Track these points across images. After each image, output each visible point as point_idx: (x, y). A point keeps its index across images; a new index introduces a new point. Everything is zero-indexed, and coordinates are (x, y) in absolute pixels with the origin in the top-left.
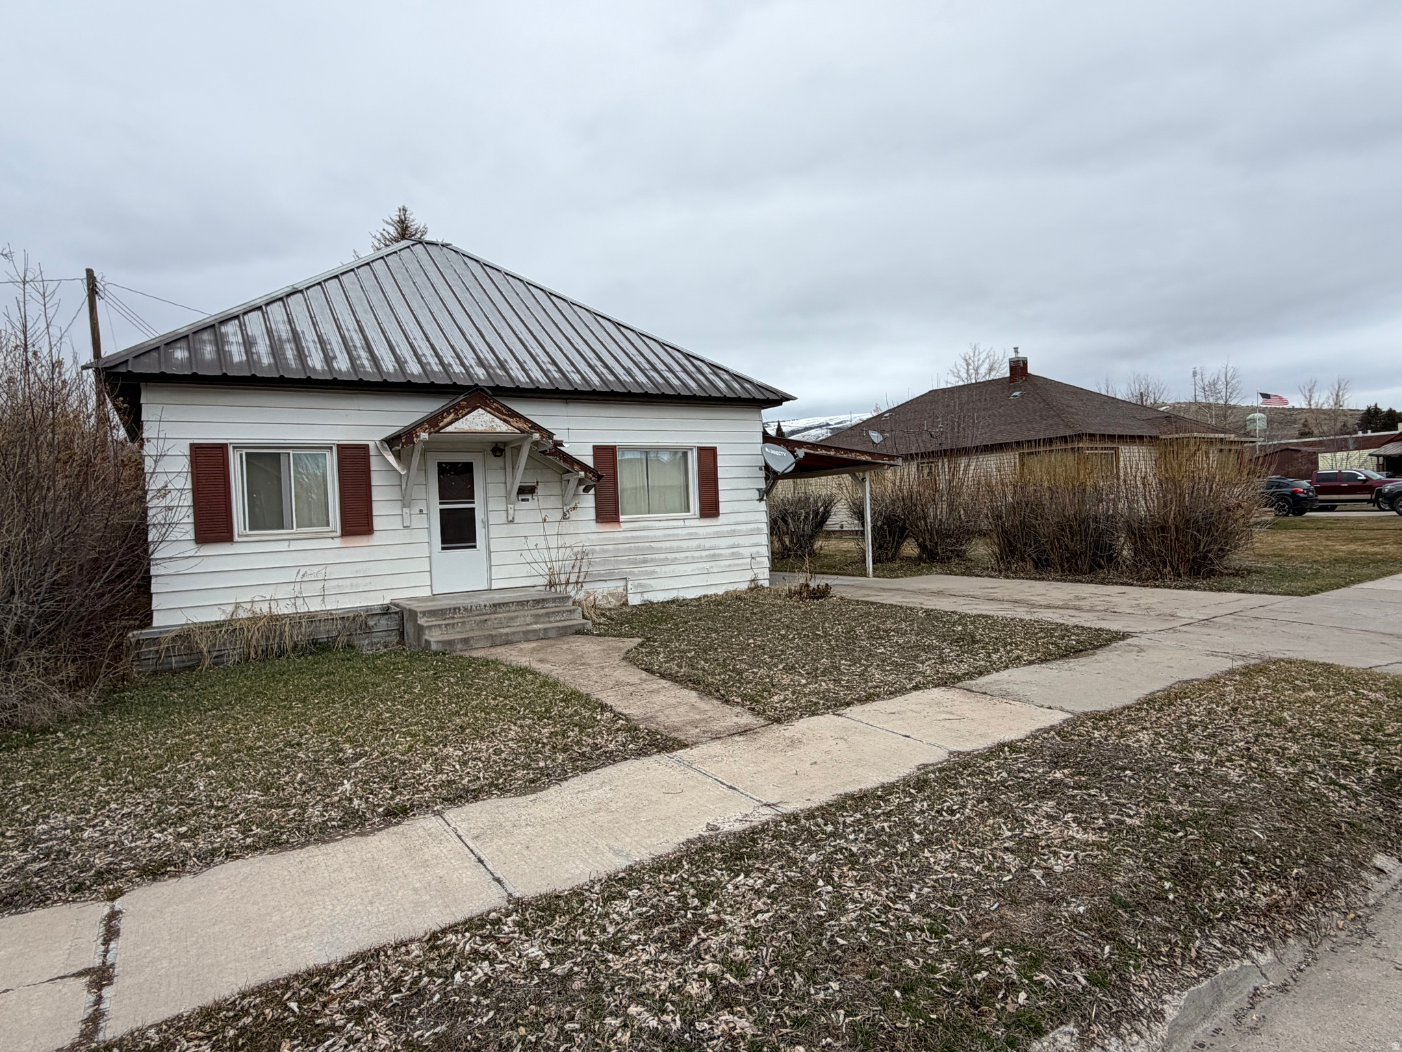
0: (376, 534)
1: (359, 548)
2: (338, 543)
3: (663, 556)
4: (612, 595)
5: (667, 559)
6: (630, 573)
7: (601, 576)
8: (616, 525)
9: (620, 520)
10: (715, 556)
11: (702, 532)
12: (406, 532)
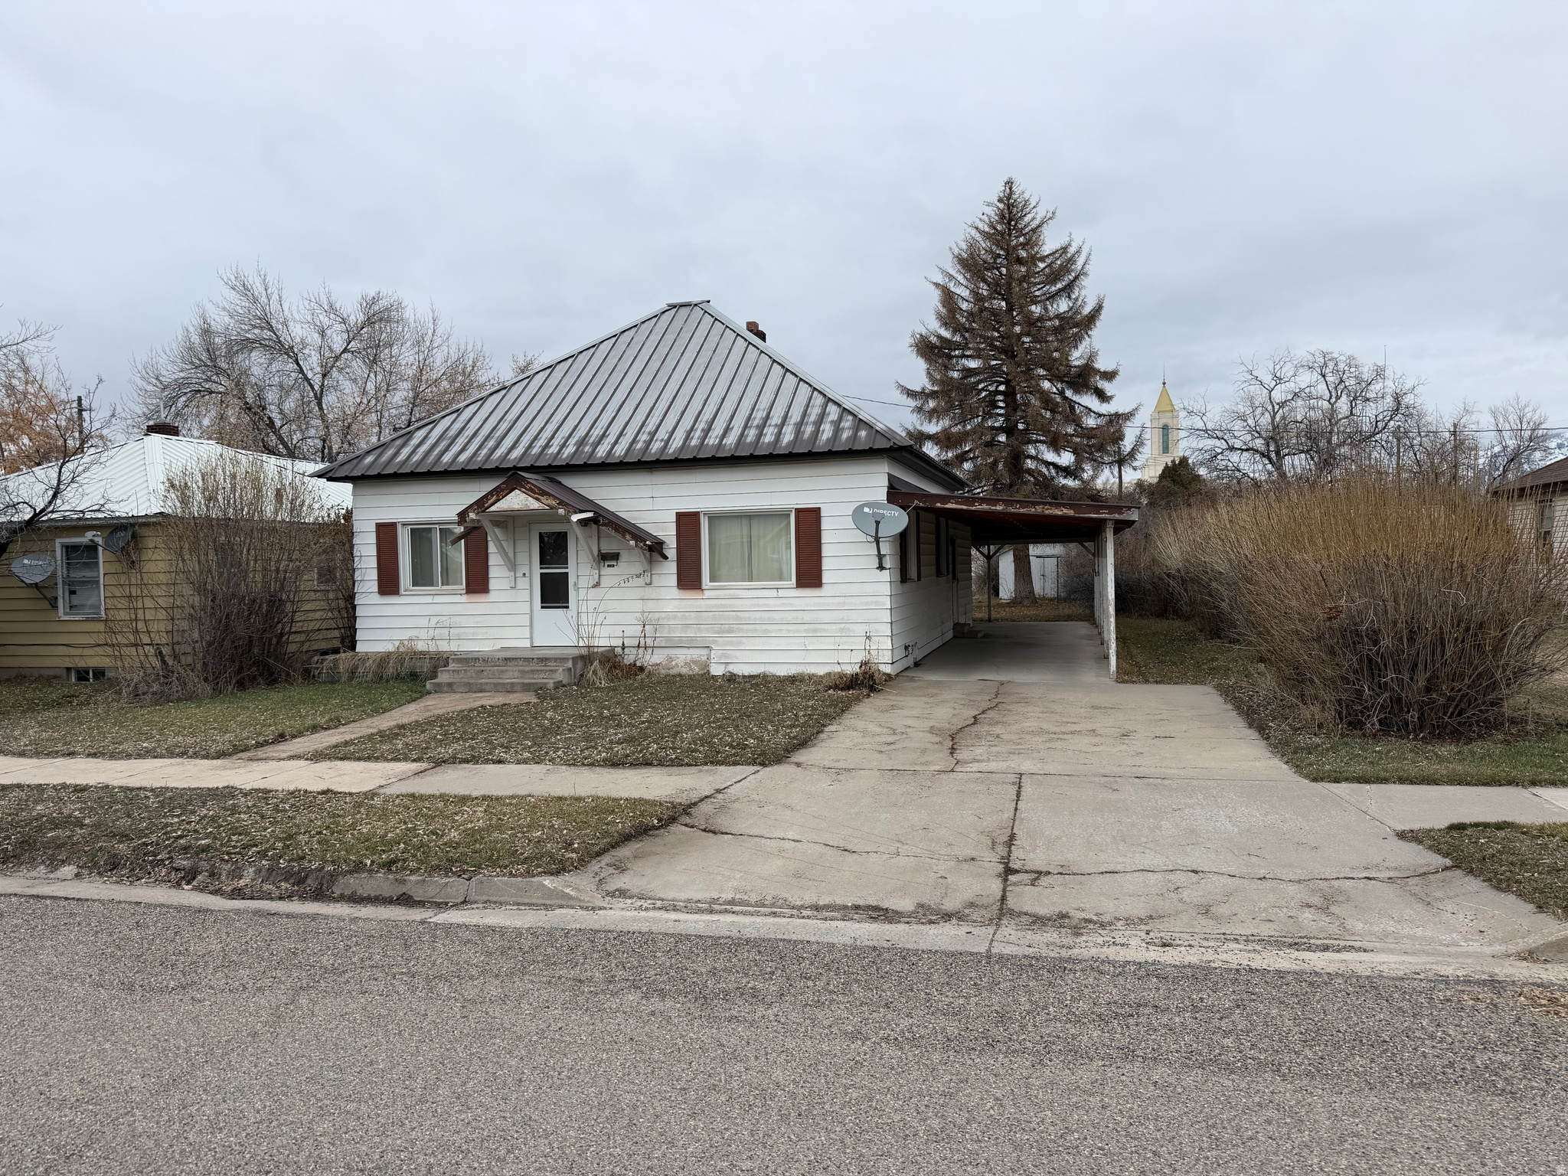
0: (492, 593)
1: (477, 605)
2: (464, 598)
3: (752, 626)
4: (695, 662)
5: (756, 630)
6: (714, 642)
7: (682, 642)
8: (699, 591)
9: (704, 587)
10: (815, 630)
11: (799, 604)
12: (512, 592)
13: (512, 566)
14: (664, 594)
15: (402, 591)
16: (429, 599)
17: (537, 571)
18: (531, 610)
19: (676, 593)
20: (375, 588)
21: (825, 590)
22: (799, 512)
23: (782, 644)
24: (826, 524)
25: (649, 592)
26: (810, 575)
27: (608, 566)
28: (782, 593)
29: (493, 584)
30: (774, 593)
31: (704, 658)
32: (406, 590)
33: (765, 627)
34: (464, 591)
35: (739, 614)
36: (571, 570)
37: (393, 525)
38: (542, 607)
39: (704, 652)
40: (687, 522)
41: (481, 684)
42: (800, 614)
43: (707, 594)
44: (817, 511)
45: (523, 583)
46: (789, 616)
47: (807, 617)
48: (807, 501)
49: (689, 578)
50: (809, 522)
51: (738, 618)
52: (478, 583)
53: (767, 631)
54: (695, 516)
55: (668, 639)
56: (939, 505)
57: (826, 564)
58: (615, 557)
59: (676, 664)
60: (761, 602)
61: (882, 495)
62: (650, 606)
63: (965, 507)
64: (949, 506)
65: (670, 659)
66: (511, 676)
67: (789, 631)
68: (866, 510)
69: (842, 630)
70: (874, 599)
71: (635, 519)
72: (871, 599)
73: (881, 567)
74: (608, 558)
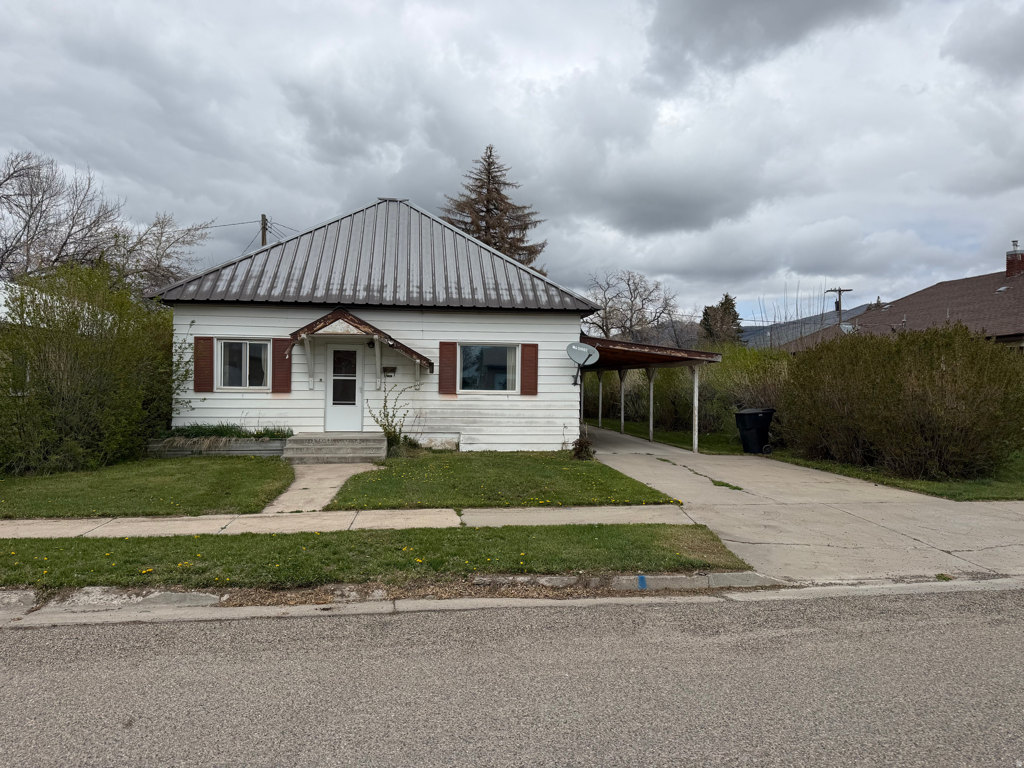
0: (293, 392)
1: (281, 401)
2: (270, 396)
3: (489, 419)
5: (492, 422)
7: (440, 429)
10: (532, 422)
12: (311, 392)
13: (311, 374)
14: (429, 396)
15: (215, 390)
16: (238, 396)
17: (331, 378)
18: (326, 406)
19: (437, 396)
20: (192, 387)
21: (539, 397)
22: (524, 346)
23: (509, 431)
24: (541, 355)
25: (418, 395)
26: (530, 387)
27: (388, 376)
28: (511, 398)
29: (294, 386)
30: (505, 398)
31: (456, 440)
32: (218, 389)
33: (498, 420)
34: (271, 391)
35: (481, 411)
36: (358, 378)
37: (210, 339)
38: (334, 404)
40: (447, 348)
42: (522, 412)
43: (459, 397)
44: (536, 346)
45: (319, 386)
46: (515, 413)
47: (527, 414)
48: (529, 339)
49: (446, 388)
50: (530, 352)
51: (480, 413)
52: (282, 385)
53: (500, 422)
54: (454, 345)
55: (432, 427)
57: (540, 380)
58: (393, 370)
59: (435, 444)
60: (497, 403)
61: (577, 338)
62: (418, 405)
65: (431, 441)
67: (514, 422)
68: (574, 347)
69: (548, 422)
70: (570, 403)
71: (412, 345)
72: (567, 403)
73: (575, 384)
74: (388, 371)
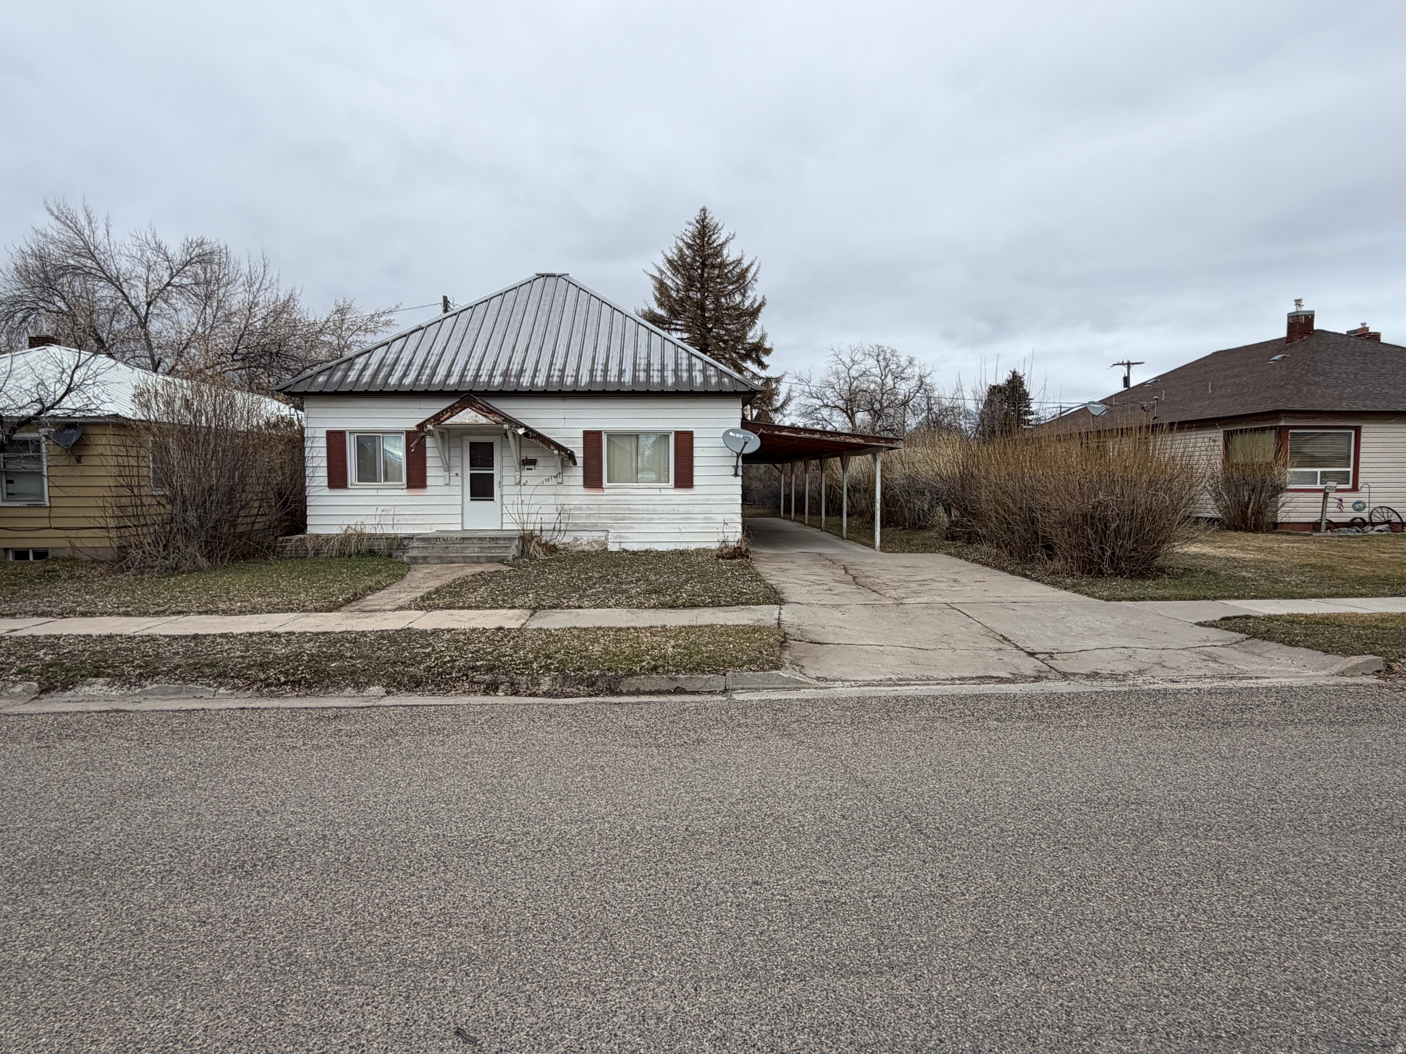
0: (428, 488)
1: (417, 497)
2: (405, 492)
3: (640, 516)
4: (596, 542)
5: (643, 518)
6: (611, 527)
7: (587, 527)
8: (601, 490)
9: (604, 486)
10: (688, 519)
11: (677, 499)
12: (447, 488)
13: (448, 468)
14: (572, 491)
15: (349, 486)
16: (374, 492)
17: (468, 472)
18: (463, 502)
19: (582, 490)
20: (326, 483)
21: (695, 490)
22: (677, 433)
23: (663, 528)
24: (696, 443)
25: (560, 490)
26: (684, 479)
27: (528, 469)
28: (663, 491)
29: (429, 481)
30: (657, 491)
31: (603, 539)
32: (352, 485)
33: (649, 516)
34: (405, 486)
35: (630, 506)
36: (496, 472)
37: (342, 433)
38: (471, 500)
39: (604, 534)
40: (592, 438)
41: (451, 557)
42: (677, 507)
43: (606, 491)
44: (691, 433)
45: (456, 481)
46: (669, 508)
47: (682, 509)
48: (683, 426)
49: (593, 480)
50: (685, 441)
51: (630, 509)
52: (417, 479)
53: (652, 519)
54: (599, 433)
55: (577, 524)
56: (776, 432)
57: (696, 472)
58: (533, 462)
59: (581, 544)
60: (648, 498)
61: (738, 425)
62: (561, 500)
63: (794, 435)
64: (784, 433)
65: (576, 539)
66: (473, 551)
67: (668, 519)
68: (731, 434)
69: (706, 518)
70: (730, 497)
71: (550, 434)
72: (727, 497)
73: (736, 475)
74: (528, 463)
